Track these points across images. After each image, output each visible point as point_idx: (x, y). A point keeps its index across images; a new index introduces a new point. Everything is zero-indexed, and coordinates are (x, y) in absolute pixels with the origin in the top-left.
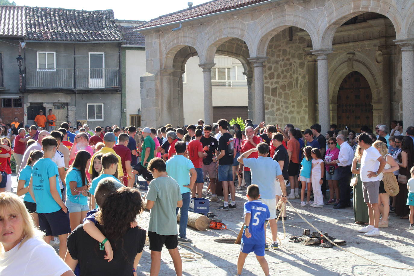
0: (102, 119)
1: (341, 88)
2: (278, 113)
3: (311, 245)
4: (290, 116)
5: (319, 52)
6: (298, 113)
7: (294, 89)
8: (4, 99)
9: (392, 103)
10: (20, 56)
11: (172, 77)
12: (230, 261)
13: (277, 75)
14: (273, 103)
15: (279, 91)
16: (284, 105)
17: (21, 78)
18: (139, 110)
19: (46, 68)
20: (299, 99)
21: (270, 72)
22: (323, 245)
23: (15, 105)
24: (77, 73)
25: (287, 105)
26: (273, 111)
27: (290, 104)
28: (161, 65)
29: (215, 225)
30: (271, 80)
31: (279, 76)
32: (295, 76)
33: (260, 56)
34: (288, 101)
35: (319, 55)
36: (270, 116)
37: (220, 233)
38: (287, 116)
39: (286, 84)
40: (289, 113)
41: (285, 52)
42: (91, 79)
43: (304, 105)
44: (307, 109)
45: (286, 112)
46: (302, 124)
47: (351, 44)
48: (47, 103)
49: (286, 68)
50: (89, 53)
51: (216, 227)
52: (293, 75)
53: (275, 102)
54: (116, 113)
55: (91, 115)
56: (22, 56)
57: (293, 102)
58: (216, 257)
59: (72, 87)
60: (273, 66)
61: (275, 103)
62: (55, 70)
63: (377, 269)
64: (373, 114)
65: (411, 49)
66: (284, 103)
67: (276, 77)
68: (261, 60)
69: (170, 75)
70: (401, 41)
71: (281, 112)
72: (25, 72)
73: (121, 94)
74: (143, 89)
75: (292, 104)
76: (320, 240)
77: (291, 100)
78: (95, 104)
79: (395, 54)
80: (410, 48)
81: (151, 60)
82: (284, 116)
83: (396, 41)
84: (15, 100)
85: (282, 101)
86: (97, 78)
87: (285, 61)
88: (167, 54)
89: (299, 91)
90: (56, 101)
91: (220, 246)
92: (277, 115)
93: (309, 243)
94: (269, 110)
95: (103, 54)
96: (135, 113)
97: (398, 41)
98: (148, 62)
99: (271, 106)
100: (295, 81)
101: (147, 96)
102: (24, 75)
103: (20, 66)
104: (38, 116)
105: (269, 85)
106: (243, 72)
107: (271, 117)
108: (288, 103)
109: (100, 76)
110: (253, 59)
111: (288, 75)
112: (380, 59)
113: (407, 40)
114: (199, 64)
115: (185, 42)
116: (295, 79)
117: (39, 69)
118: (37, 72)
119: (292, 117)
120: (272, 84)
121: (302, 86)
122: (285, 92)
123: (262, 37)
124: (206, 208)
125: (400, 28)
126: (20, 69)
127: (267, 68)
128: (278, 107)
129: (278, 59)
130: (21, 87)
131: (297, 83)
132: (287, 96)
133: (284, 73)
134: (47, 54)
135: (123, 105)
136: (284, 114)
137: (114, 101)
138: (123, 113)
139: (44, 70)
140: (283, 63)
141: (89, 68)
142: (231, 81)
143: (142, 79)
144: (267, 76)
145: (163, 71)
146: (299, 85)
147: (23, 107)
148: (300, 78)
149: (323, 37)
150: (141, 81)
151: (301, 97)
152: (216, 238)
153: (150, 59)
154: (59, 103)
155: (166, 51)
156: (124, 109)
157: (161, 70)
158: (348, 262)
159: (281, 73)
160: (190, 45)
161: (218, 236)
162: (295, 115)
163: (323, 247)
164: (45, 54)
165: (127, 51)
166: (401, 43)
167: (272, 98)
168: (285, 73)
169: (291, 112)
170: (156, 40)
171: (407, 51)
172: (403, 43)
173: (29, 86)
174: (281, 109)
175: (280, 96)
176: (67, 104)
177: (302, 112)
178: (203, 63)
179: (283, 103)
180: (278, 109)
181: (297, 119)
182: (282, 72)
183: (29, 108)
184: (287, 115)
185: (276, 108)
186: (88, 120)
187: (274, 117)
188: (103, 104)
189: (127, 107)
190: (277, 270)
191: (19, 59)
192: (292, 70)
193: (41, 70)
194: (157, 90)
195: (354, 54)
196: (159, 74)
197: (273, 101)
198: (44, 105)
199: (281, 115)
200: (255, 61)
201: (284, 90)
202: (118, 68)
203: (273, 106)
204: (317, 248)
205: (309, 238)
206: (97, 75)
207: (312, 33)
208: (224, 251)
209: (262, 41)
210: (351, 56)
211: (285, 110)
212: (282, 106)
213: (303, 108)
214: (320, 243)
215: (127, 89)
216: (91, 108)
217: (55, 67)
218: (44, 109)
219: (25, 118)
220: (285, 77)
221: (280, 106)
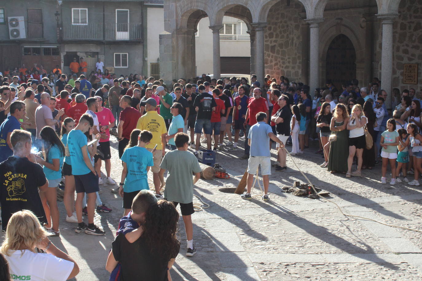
0: (127, 66)
1: (330, 48)
2: (276, 67)
3: (300, 196)
4: (286, 71)
5: (312, 21)
6: (293, 68)
7: (290, 48)
8: (45, 49)
9: (373, 63)
10: (57, 12)
11: (186, 35)
12: (232, 212)
14: (272, 59)
15: (277, 48)
16: (281, 61)
17: (58, 31)
18: (158, 59)
19: (80, 22)
20: (294, 56)
21: (269, 32)
22: (310, 196)
23: (54, 54)
24: (106, 27)
25: (284, 61)
26: (272, 66)
27: (286, 60)
28: (177, 25)
29: (220, 175)
30: (271, 39)
31: (277, 36)
32: (291, 36)
33: (261, 21)
34: (284, 57)
35: (312, 23)
36: (269, 70)
37: (224, 182)
39: (283, 42)
40: (285, 68)
41: (283, 15)
42: (118, 32)
43: (298, 61)
44: (301, 65)
45: (282, 67)
46: (296, 78)
47: (339, 11)
48: (80, 52)
49: (283, 29)
50: (116, 10)
51: (221, 176)
52: (289, 35)
53: (274, 58)
54: (138, 61)
55: (118, 63)
56: (59, 12)
57: (289, 58)
58: (221, 207)
59: (101, 39)
60: (273, 27)
61: (273, 59)
62: (87, 24)
63: (354, 221)
64: (357, 72)
65: (390, 23)
67: (274, 36)
68: (262, 25)
69: (184, 34)
70: (382, 15)
71: (279, 66)
72: (61, 25)
73: (143, 45)
74: (161, 45)
75: (288, 60)
76: (308, 191)
77: (287, 57)
78: (121, 54)
79: (377, 21)
80: (389, 21)
81: (169, 21)
83: (377, 15)
84: (53, 49)
85: (279, 57)
86: (123, 31)
87: (283, 23)
88: (182, 16)
89: (294, 49)
90: (88, 51)
91: (223, 196)
92: (275, 69)
93: (299, 194)
94: (269, 65)
95: (128, 11)
96: (155, 61)
97: (379, 15)
98: (166, 22)
99: (270, 61)
100: (291, 41)
101: (165, 52)
102: (61, 28)
103: (58, 20)
104: (72, 63)
105: (268, 43)
106: (247, 31)
107: (270, 70)
108: (284, 59)
109: (125, 30)
110: (255, 24)
111: (285, 35)
112: (364, 24)
113: (387, 15)
114: (209, 26)
115: (197, 6)
116: (291, 38)
117: (74, 23)
118: (72, 25)
120: (271, 42)
121: (297, 45)
122: (282, 50)
123: (264, 6)
124: (212, 159)
125: (382, 4)
126: (58, 23)
127: (267, 28)
128: (276, 62)
129: (277, 21)
130: (58, 38)
131: (293, 43)
132: (284, 53)
133: (282, 33)
134: (81, 10)
135: (145, 54)
136: (281, 69)
137: (138, 51)
138: (144, 62)
139: (78, 24)
140: (281, 25)
141: (116, 23)
142: (237, 35)
143: (161, 37)
144: (268, 35)
145: (178, 31)
146: (294, 44)
147: (60, 56)
148: (295, 38)
149: (315, 9)
150: (160, 38)
151: (296, 54)
152: (221, 187)
153: (167, 20)
154: (91, 52)
155: (181, 13)
156: (146, 58)
157: (177, 30)
158: (331, 214)
159: (279, 33)
160: (202, 9)
161: (222, 185)
162: (290, 69)
163: (310, 198)
164: (79, 10)
165: (148, 9)
166: (382, 17)
167: (271, 54)
169: (287, 67)
170: (173, 3)
171: (386, 24)
172: (384, 17)
173: (65, 38)
174: (279, 64)
175: (278, 53)
176: (97, 53)
177: (297, 67)
178: (213, 25)
179: (280, 59)
180: (276, 64)
181: (292, 73)
182: (281, 32)
183: (65, 56)
184: (284, 69)
185: (273, 63)
186: (115, 67)
187: (272, 70)
188: (127, 54)
189: (148, 56)
190: (271, 222)
191: (57, 14)
192: (289, 31)
193: (76, 24)
194: (173, 47)
195: (341, 19)
196: (175, 33)
197: (272, 57)
198: (78, 54)
199: (279, 69)
200: (257, 25)
202: (140, 23)
203: (271, 61)
204: (305, 199)
205: (299, 189)
206: (123, 29)
207: (306, 4)
208: (226, 201)
209: (263, 9)
210: (339, 21)
211: (282, 65)
212: (279, 62)
213: (298, 64)
214: (308, 194)
215: (148, 41)
216: (118, 57)
217: (87, 22)
218: (78, 57)
219: (62, 64)
220: (282, 37)
221: (278, 61)
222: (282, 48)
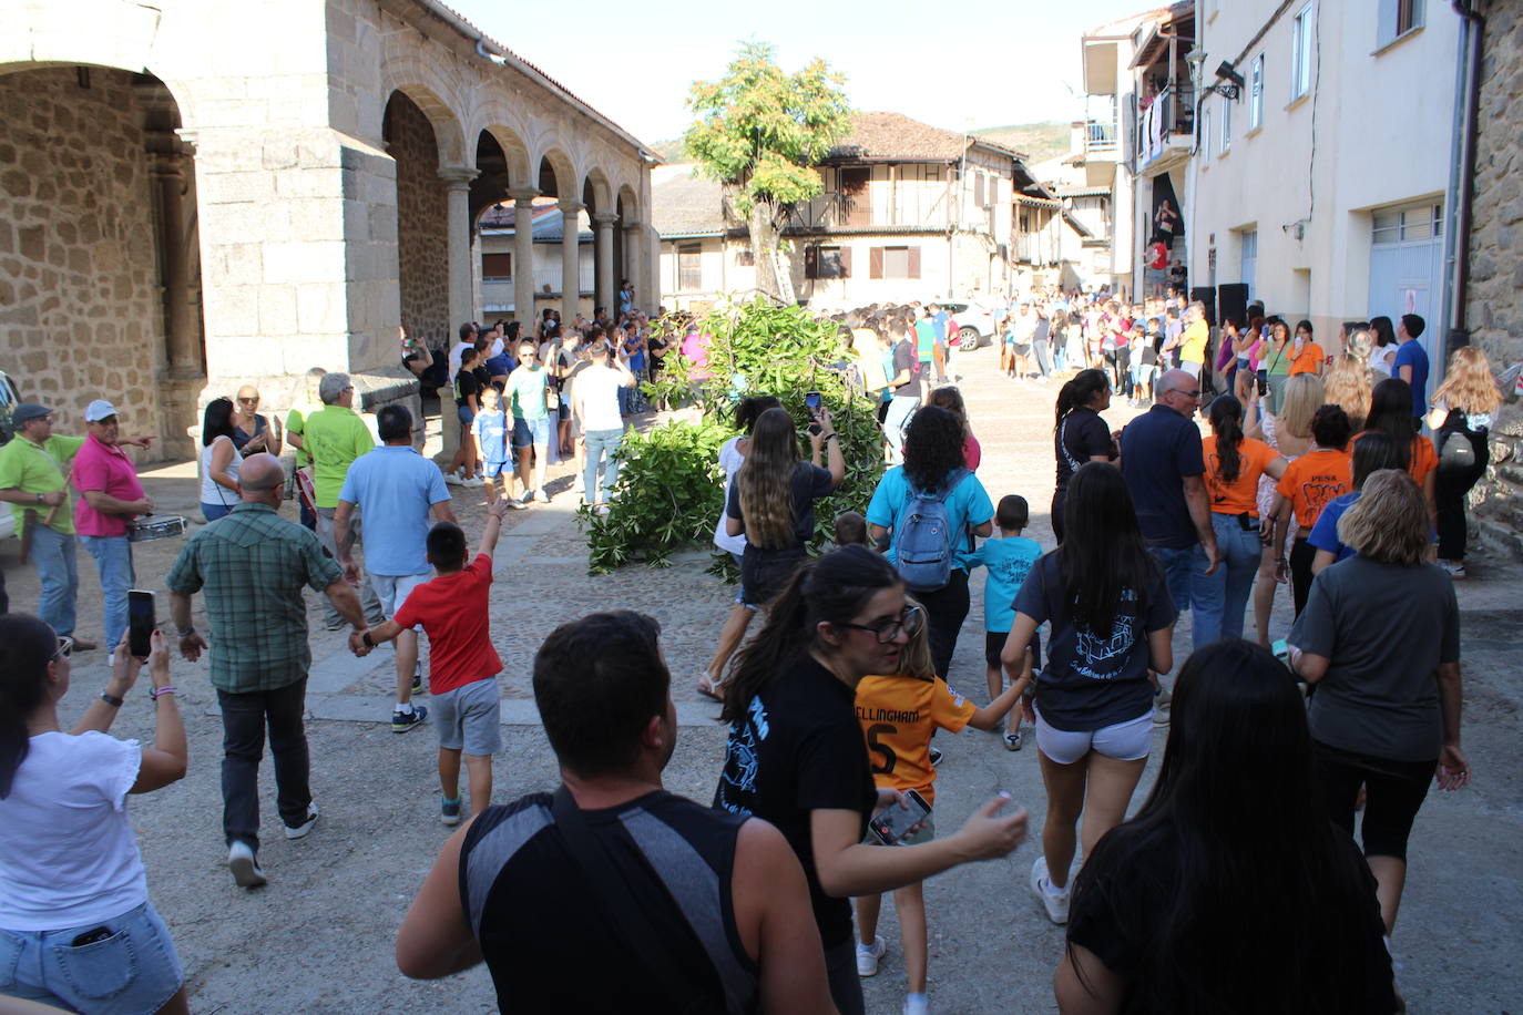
2: (52, 314)
4: (93, 323)
6: (121, 312)
7: (103, 241)
13: (41, 186)
14: (30, 281)
15: (53, 239)
16: (73, 291)
20: (119, 271)
21: (6, 168)
25: (84, 288)
26: (33, 308)
27: (93, 285)
30: (18, 200)
31: (45, 191)
32: (103, 202)
34: (84, 275)
36: (19, 327)
38: (85, 325)
39: (74, 219)
40: (91, 314)
41: (62, 114)
43: (136, 288)
45: (80, 312)
46: (132, 345)
49: (72, 170)
52: (96, 197)
53: (40, 276)
57: (103, 279)
60: (20, 150)
61: (37, 283)
66: (73, 284)
67: (34, 189)
71: (63, 309)
75: (100, 285)
77: (96, 273)
82: (77, 325)
85: (63, 276)
87: (66, 146)
89: (118, 247)
92: (48, 322)
94: (15, 306)
99: (22, 290)
100: (103, 217)
105: (10, 215)
107: (24, 329)
108: (85, 281)
111: (81, 192)
116: (104, 209)
119: (101, 328)
120: (21, 213)
121: (128, 234)
122: (73, 246)
128: (49, 294)
129: (40, 131)
131: (111, 223)
132: (79, 260)
133: (64, 185)
136: (75, 318)
140: (59, 150)
146: (117, 230)
148: (120, 210)
151: (126, 266)
159: (52, 181)
162: (111, 318)
167: (25, 261)
168: (70, 186)
169: (98, 311)
174: (64, 302)
175: (57, 256)
177: (132, 309)
179: (68, 281)
180: (53, 303)
181: (118, 330)
182: (58, 179)
184: (86, 319)
185: (43, 296)
187: (37, 328)
192: (95, 181)
197: (34, 273)
199: (64, 320)
201: (70, 239)
203: (29, 292)
211: (78, 304)
212: (64, 292)
220: (69, 198)
221: (59, 291)
222: (73, 241)
